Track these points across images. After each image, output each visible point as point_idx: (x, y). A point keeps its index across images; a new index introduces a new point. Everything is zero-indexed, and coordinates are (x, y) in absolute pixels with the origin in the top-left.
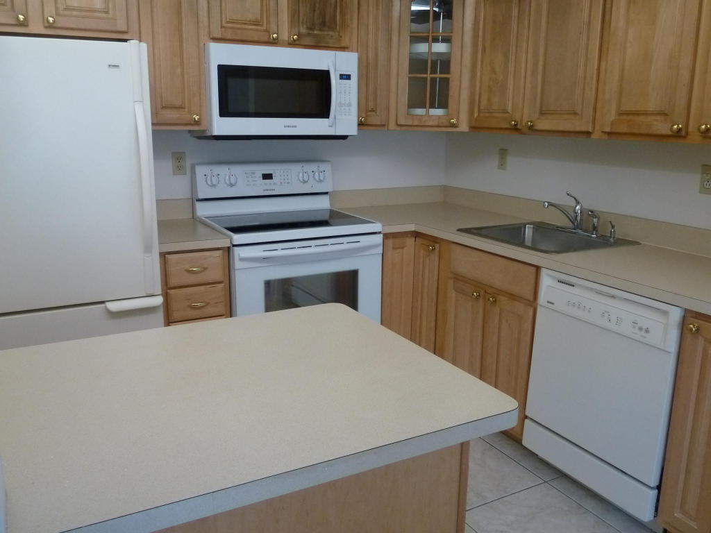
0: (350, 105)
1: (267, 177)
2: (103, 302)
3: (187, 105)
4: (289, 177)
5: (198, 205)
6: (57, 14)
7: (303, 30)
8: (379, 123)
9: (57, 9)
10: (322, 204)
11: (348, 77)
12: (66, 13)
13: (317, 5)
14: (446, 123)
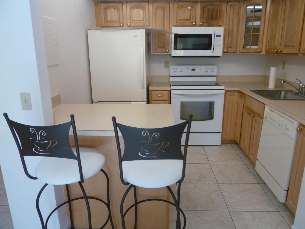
0: (220, 45)
1: (193, 70)
2: (131, 102)
3: (165, 47)
4: (201, 70)
5: (171, 77)
6: (130, 22)
7: (205, 21)
8: (232, 51)
9: (130, 21)
10: (214, 79)
11: (220, 36)
12: (133, 22)
13: (210, 12)
14: (257, 51)
